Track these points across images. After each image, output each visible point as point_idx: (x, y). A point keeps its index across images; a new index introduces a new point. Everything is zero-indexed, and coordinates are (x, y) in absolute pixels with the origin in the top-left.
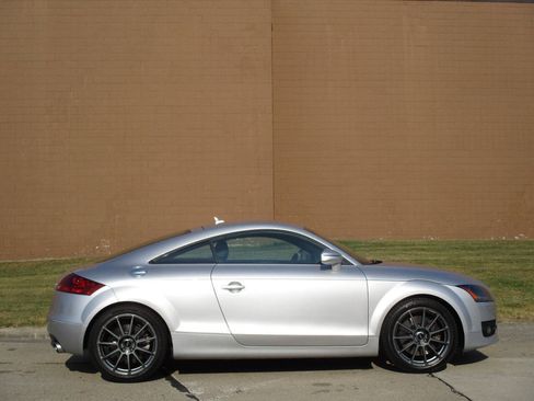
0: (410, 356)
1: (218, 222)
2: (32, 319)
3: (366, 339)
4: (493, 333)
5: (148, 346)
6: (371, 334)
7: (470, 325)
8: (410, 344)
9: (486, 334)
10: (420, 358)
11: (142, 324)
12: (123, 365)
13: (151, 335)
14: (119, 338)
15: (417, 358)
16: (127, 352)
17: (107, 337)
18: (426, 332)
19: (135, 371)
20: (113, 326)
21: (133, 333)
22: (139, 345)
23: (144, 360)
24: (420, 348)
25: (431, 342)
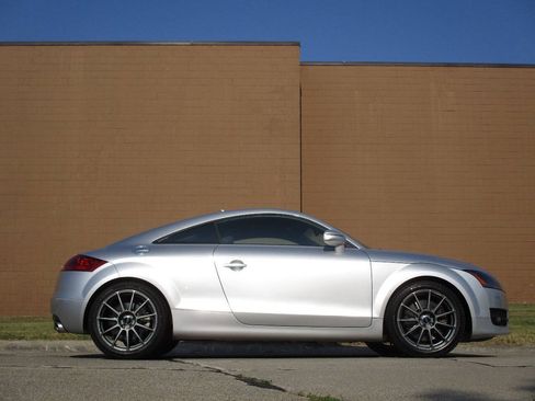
0: (415, 341)
3: (369, 322)
4: (504, 323)
5: (148, 324)
6: (375, 316)
7: (477, 310)
9: (495, 322)
10: (426, 342)
11: (142, 300)
13: (151, 312)
14: (119, 314)
15: (422, 342)
16: (127, 328)
17: (108, 313)
18: (432, 316)
21: (133, 309)
22: (139, 321)
23: (144, 338)
24: (426, 331)
25: (438, 326)
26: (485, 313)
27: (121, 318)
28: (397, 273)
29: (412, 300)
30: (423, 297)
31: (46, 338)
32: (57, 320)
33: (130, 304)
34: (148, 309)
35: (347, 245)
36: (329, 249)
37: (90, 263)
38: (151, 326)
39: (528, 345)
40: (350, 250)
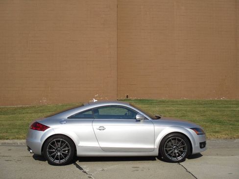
0: (171, 156)
1: (95, 101)
2: (17, 136)
3: (153, 149)
4: (204, 146)
5: (67, 152)
6: (155, 147)
7: (195, 144)
8: (171, 151)
9: (201, 147)
10: (175, 157)
11: (65, 143)
12: (57, 159)
13: (68, 147)
14: (55, 148)
15: (173, 157)
16: (59, 154)
17: (50, 148)
18: (177, 147)
19: (62, 161)
20: (53, 143)
21: (61, 146)
22: (63, 151)
23: (65, 157)
24: (175, 153)
25: (179, 151)
29: (170, 141)
30: (174, 139)
32: (30, 149)
35: (145, 119)
36: (138, 121)
39: (213, 139)
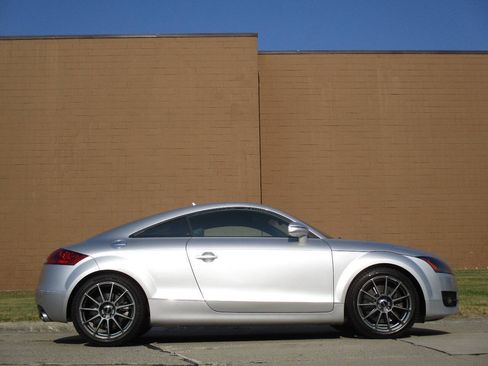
0: (374, 322)
3: (331, 307)
4: (454, 304)
5: (127, 313)
6: (336, 301)
7: (430, 292)
9: (446, 304)
11: (121, 291)
13: (129, 302)
14: (100, 304)
16: (107, 318)
18: (389, 300)
22: (118, 311)
24: (384, 314)
25: (394, 309)
26: (438, 296)
27: (101, 308)
28: (357, 261)
29: (371, 286)
30: (380, 283)
31: (30, 319)
32: (42, 310)
33: (110, 295)
34: (126, 299)
35: (310, 235)
36: (293, 240)
37: (72, 257)
38: (129, 315)
40: (312, 240)
